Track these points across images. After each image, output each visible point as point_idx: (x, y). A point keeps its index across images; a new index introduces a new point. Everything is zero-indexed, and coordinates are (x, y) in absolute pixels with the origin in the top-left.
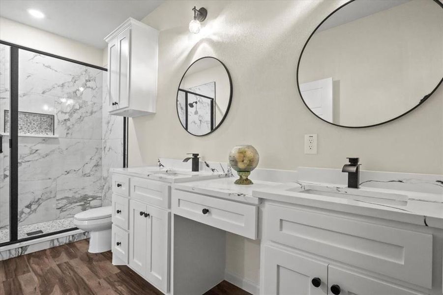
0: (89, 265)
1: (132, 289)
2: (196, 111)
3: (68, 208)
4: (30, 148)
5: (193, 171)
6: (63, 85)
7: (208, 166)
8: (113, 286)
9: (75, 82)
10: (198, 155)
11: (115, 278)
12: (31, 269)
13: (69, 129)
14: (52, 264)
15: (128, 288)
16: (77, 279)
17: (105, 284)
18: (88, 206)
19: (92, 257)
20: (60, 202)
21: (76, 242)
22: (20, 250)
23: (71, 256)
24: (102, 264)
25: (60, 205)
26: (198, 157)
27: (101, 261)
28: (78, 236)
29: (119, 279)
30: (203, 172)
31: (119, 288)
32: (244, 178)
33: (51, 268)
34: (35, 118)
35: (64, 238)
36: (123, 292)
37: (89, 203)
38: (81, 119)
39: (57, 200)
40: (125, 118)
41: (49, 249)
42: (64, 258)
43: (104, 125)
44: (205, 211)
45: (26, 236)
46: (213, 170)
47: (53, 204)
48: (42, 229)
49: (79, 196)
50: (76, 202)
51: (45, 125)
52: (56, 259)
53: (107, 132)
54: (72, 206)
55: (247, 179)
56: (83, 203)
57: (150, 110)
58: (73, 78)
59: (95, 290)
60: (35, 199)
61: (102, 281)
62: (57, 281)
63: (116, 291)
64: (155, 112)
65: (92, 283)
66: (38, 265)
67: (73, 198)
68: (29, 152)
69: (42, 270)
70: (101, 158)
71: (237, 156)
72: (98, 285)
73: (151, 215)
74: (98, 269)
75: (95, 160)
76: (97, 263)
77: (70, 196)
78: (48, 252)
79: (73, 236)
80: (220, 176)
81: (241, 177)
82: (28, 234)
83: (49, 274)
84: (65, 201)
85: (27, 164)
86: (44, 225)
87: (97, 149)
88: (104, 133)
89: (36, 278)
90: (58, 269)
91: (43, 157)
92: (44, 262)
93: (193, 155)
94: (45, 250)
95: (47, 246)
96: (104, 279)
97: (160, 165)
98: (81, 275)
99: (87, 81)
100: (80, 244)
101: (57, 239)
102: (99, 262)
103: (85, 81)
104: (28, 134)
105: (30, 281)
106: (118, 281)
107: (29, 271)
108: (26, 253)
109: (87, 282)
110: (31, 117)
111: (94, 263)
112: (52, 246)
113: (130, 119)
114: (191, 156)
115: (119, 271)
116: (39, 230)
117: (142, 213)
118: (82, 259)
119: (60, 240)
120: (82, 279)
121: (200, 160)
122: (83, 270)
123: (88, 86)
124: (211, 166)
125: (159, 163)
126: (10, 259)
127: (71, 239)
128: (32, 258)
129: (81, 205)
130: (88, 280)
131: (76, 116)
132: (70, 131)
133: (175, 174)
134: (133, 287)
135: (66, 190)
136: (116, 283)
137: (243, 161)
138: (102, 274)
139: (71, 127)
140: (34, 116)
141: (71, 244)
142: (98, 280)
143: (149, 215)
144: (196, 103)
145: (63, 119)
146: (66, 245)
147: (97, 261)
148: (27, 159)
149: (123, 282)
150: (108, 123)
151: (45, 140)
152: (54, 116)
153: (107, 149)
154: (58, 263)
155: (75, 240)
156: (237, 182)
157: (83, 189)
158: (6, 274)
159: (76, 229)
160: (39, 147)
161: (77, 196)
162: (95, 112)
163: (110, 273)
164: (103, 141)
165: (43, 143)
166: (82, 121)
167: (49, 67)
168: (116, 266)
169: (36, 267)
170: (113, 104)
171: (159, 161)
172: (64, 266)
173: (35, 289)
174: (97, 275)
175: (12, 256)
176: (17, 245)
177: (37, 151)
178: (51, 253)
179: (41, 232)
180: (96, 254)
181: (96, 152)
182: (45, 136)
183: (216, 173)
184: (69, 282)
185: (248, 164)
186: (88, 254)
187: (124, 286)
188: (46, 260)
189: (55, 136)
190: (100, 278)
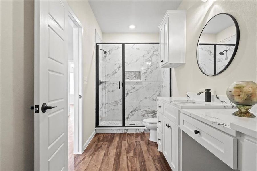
0: (147, 147)
1: (163, 168)
2: (227, 57)
3: (146, 115)
4: (132, 86)
5: (205, 101)
6: (144, 56)
7: (218, 98)
8: (154, 162)
9: (149, 54)
10: (210, 90)
11: (157, 157)
12: (127, 140)
13: (146, 77)
14: (134, 140)
15: (161, 166)
16: (141, 152)
17: (151, 159)
18: (155, 116)
19: (150, 142)
20: (143, 112)
21: (146, 133)
22: (125, 130)
23: (142, 139)
24: (153, 148)
25: (143, 114)
26: (210, 91)
27: (153, 146)
28: (147, 130)
29: (158, 159)
30: (214, 102)
31: (157, 164)
32: (243, 110)
33: (133, 142)
34: (134, 73)
35: (141, 130)
36: (158, 167)
37: (155, 115)
38: (151, 72)
39: (142, 111)
40: (170, 69)
41: (135, 133)
42: (139, 139)
43: (162, 74)
44: (196, 132)
45: (129, 125)
46: (222, 102)
47: (140, 113)
48: (135, 124)
49: (151, 110)
50: (149, 114)
51: (137, 76)
52: (136, 139)
53: (163, 77)
54: (148, 115)
55: (247, 112)
56: (152, 114)
57: (182, 62)
58: (148, 51)
59: (146, 160)
60: (133, 109)
61: (150, 157)
62: (133, 149)
63: (155, 165)
64: (184, 63)
65: (146, 156)
66: (130, 139)
67: (148, 111)
68: (131, 88)
69: (130, 141)
70: (161, 92)
71: (233, 90)
72: (148, 158)
73: (171, 127)
74: (150, 150)
75: (158, 93)
76: (151, 146)
77: (147, 110)
78: (134, 134)
79: (145, 130)
80: (225, 107)
81: (239, 109)
82: (130, 124)
83: (131, 145)
84: (145, 112)
85: (131, 93)
86: (136, 122)
87: (159, 86)
88: (162, 78)
89: (127, 144)
90: (135, 143)
91: (136, 91)
92: (132, 138)
93: (206, 90)
94: (134, 133)
95: (134, 132)
96: (151, 156)
97: (188, 96)
98: (143, 150)
99: (154, 52)
100: (147, 135)
101: (139, 129)
102: (152, 147)
103: (153, 52)
104: (131, 81)
105: (125, 145)
106: (157, 160)
107: (126, 141)
108: (127, 132)
109: (144, 154)
110: (132, 73)
111: (150, 146)
112: (136, 132)
113: (173, 69)
114: (205, 91)
115: (160, 155)
116: (134, 123)
117: (167, 125)
118: (146, 143)
119: (140, 130)
120: (143, 152)
121: (212, 94)
122: (144, 148)
123: (154, 54)
124: (221, 99)
125: (187, 95)
126: (122, 133)
127: (144, 131)
128: (128, 135)
129: (151, 115)
130: (145, 153)
131: (149, 70)
132: (147, 78)
133: (194, 103)
134: (163, 167)
135: (145, 107)
136: (156, 161)
137: (239, 96)
138: (151, 153)
139: (147, 76)
140: (133, 72)
141: (144, 133)
142: (149, 156)
143: (170, 126)
144: (227, 51)
145: (144, 72)
146: (142, 134)
147: (152, 146)
148: (130, 91)
149: (160, 162)
150: (164, 72)
151: (137, 83)
152: (140, 71)
153: (163, 86)
154: (136, 141)
155: (146, 132)
156: (235, 114)
157: (152, 107)
158: (119, 139)
159: (144, 126)
160: (135, 86)
161: (150, 110)
162: (158, 67)
163: (155, 154)
164: (162, 82)
165: (136, 84)
166: (152, 72)
167: (138, 49)
168: (159, 151)
169: (129, 140)
170: (161, 62)
171: (187, 94)
172: (138, 143)
173: (125, 149)
174: (149, 153)
175: (123, 132)
176: (124, 128)
177: (134, 88)
178: (135, 135)
179: (134, 124)
180: (152, 142)
181: (159, 88)
182: (137, 81)
183: (224, 104)
184: (137, 151)
185: (245, 98)
186: (149, 140)
187: (159, 164)
188: (133, 138)
189: (141, 81)
190: (150, 155)
